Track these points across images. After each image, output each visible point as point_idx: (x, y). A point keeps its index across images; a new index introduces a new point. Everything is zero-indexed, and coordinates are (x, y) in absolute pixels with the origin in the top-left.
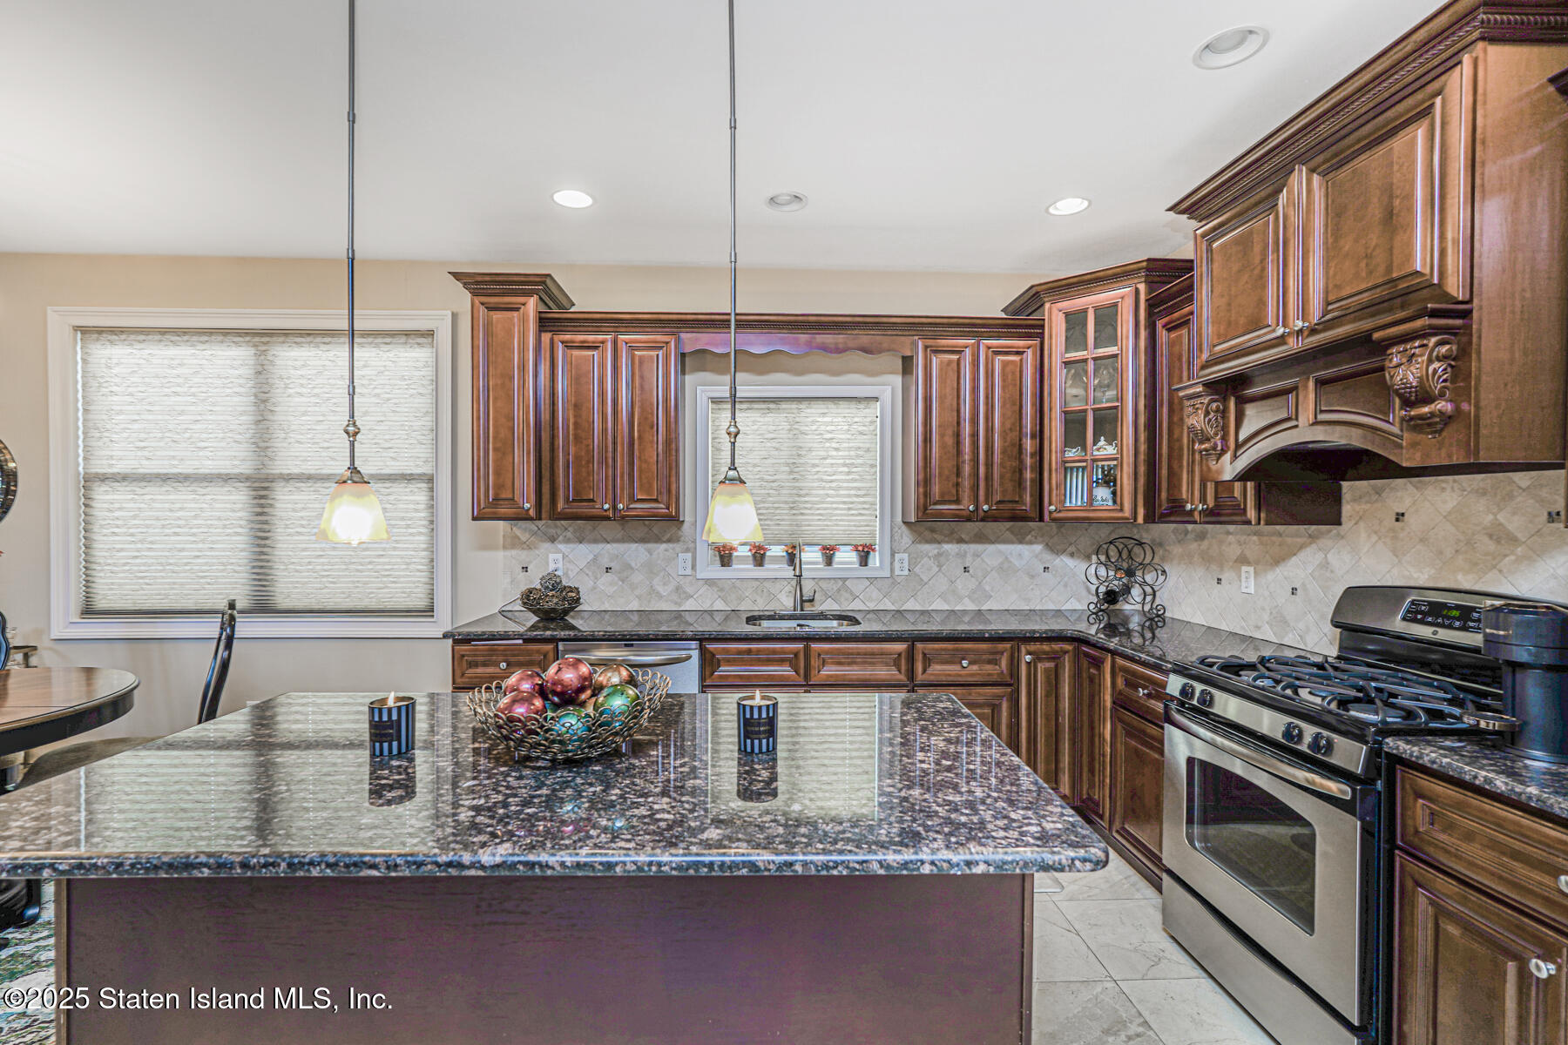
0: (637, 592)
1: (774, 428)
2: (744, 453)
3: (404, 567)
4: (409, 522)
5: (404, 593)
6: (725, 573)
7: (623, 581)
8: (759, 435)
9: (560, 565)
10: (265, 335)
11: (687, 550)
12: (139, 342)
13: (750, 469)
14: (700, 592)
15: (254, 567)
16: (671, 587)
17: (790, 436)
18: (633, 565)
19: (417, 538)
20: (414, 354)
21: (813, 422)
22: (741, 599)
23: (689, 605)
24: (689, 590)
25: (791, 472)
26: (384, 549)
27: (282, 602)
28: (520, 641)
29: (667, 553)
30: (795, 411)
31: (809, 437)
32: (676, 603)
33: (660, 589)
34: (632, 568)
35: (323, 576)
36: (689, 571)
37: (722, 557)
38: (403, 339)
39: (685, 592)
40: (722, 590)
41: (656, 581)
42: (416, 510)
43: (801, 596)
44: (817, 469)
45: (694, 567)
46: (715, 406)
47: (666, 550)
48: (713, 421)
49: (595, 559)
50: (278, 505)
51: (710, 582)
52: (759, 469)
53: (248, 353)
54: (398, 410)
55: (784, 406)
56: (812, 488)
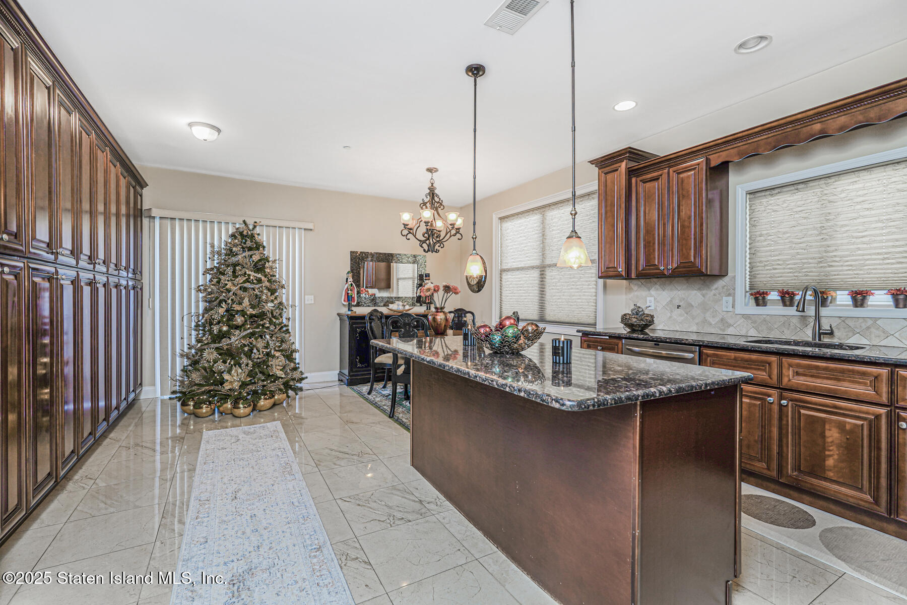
0: (696, 321)
1: (803, 202)
2: (776, 225)
3: (587, 304)
4: (589, 283)
5: (587, 316)
6: (761, 310)
7: (687, 314)
8: (789, 210)
9: (652, 304)
10: (542, 209)
11: (729, 295)
12: (527, 216)
13: (781, 236)
14: (738, 323)
15: (540, 303)
16: (717, 319)
17: (819, 206)
18: (693, 304)
19: (592, 290)
20: (591, 203)
21: (843, 191)
22: (770, 329)
23: (730, 331)
24: (731, 321)
25: (820, 234)
26: (580, 296)
27: (548, 318)
28: (608, 337)
29: (716, 297)
30: (824, 186)
31: (838, 203)
32: (721, 329)
33: (711, 320)
34: (693, 306)
35: (560, 307)
36: (730, 309)
37: (756, 299)
38: (587, 197)
39: (727, 322)
40: (754, 322)
41: (708, 316)
42: (592, 277)
43: (819, 329)
44: (847, 228)
45: (733, 307)
46: (752, 196)
47: (714, 295)
48: (751, 207)
49: (671, 301)
50: (547, 278)
51: (746, 317)
52: (789, 235)
53: (539, 217)
54: (586, 230)
55: (811, 184)
56: (842, 244)
